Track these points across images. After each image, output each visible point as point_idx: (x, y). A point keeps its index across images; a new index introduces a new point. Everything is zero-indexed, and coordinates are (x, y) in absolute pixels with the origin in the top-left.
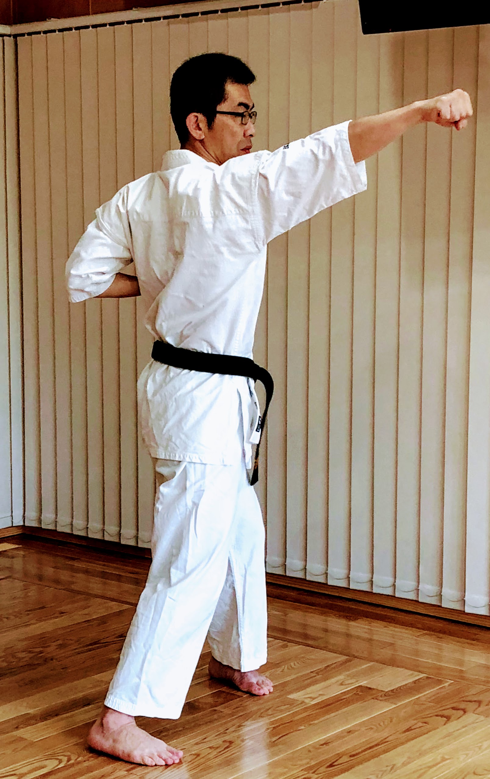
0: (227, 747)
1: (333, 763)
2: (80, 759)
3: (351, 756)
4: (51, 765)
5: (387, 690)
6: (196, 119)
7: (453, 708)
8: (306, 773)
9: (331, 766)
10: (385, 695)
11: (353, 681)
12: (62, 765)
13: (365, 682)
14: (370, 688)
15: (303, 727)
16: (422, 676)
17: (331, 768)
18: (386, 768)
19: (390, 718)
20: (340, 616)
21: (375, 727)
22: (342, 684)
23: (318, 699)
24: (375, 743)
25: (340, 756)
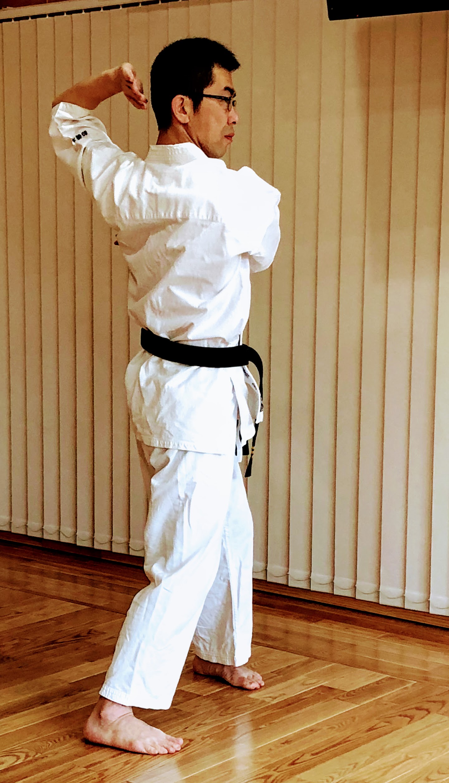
0: (187, 745)
1: (295, 760)
2: (37, 755)
3: (313, 755)
4: (10, 761)
5: (348, 690)
6: (181, 102)
7: (417, 709)
8: (267, 770)
9: (293, 763)
10: (347, 696)
11: (314, 681)
12: (20, 762)
13: (327, 682)
14: (332, 689)
15: (263, 726)
16: (385, 676)
17: (292, 766)
18: (349, 767)
19: (352, 717)
20: (301, 618)
21: (337, 727)
22: (303, 684)
23: (280, 698)
24: (337, 742)
25: (303, 754)
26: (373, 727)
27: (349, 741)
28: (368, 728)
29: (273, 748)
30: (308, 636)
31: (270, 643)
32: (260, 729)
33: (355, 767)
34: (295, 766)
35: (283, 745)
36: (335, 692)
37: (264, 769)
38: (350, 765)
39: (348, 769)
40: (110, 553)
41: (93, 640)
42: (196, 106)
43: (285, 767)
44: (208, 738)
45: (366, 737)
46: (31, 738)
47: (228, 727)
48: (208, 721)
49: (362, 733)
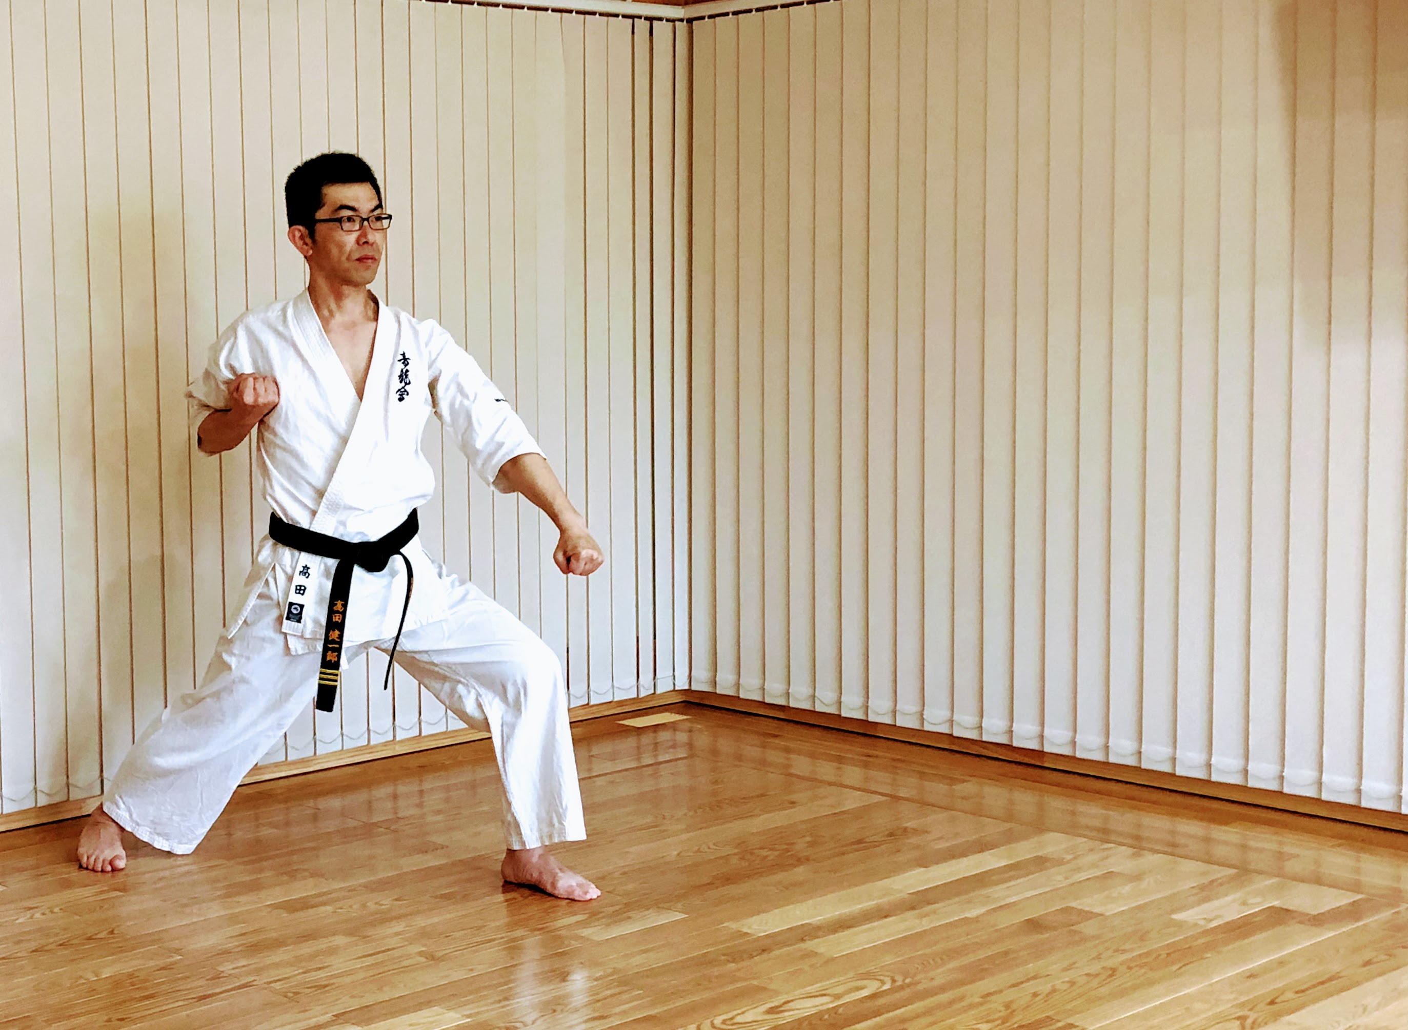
0: (1111, 976)
1: (1276, 998)
2: (908, 981)
3: (1297, 992)
4: (871, 987)
5: (1315, 913)
6: (300, 232)
8: (1238, 1010)
9: (1272, 1003)
10: (1315, 919)
11: (1258, 900)
12: (886, 987)
13: (1277, 903)
14: (1287, 910)
15: (1209, 955)
16: (1360, 896)
17: (1273, 1007)
21: (1316, 960)
22: (1244, 903)
23: (1218, 919)
25: (1282, 991)
26: (1370, 961)
27: (1343, 977)
28: (1361, 964)
29: (1234, 984)
32: (1206, 958)
33: (1364, 1010)
34: (1277, 1006)
35: (1248, 980)
36: (1295, 915)
37: (1232, 1010)
38: (1356, 1008)
39: (1355, 1012)
43: (1262, 1006)
44: (1138, 968)
45: (1365, 973)
48: (1127, 946)
49: (1357, 969)
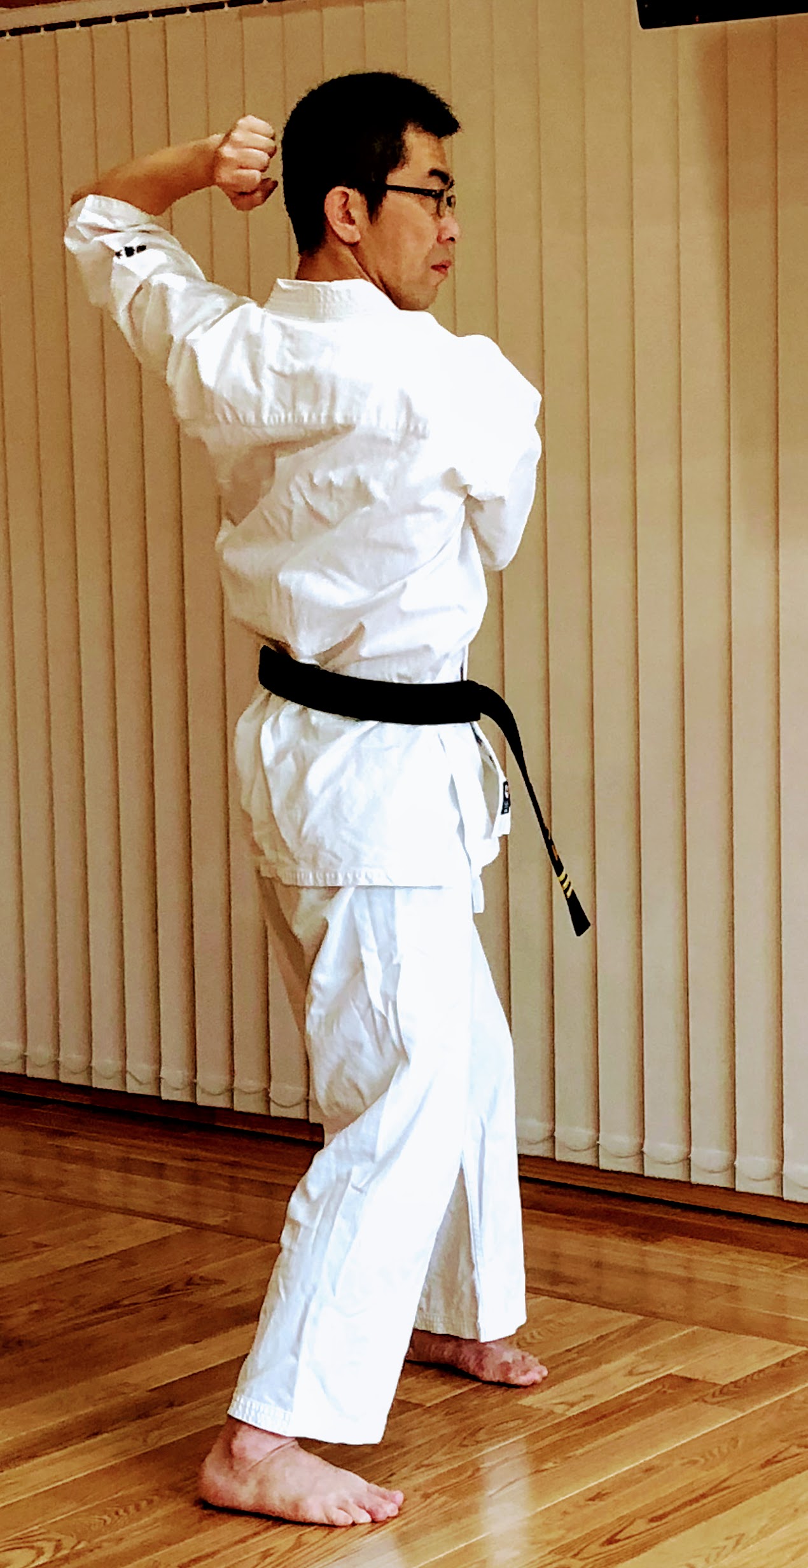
1: (617, 1534)
2: (83, 1544)
3: (652, 1520)
5: (723, 1382)
6: (344, 200)
8: (558, 1557)
9: (611, 1541)
10: (721, 1392)
12: (43, 1560)
13: (678, 1368)
14: (690, 1380)
15: (550, 1465)
16: (798, 1350)
17: (612, 1547)
18: (726, 1543)
19: (733, 1439)
20: (625, 1235)
21: (702, 1460)
22: (631, 1373)
23: (582, 1404)
24: (701, 1492)
25: (632, 1520)
26: (774, 1457)
27: (728, 1487)
28: (763, 1462)
29: (571, 1510)
30: (642, 1273)
31: (562, 1289)
32: (543, 1471)
33: (738, 1543)
34: (617, 1545)
35: (590, 1502)
36: (696, 1387)
37: (553, 1554)
38: (727, 1539)
39: (725, 1547)
40: (229, 1113)
41: (197, 1296)
42: (374, 208)
43: (595, 1547)
44: (436, 1495)
45: (762, 1478)
46: (69, 1509)
47: (478, 1469)
48: (436, 1458)
49: (753, 1471)
